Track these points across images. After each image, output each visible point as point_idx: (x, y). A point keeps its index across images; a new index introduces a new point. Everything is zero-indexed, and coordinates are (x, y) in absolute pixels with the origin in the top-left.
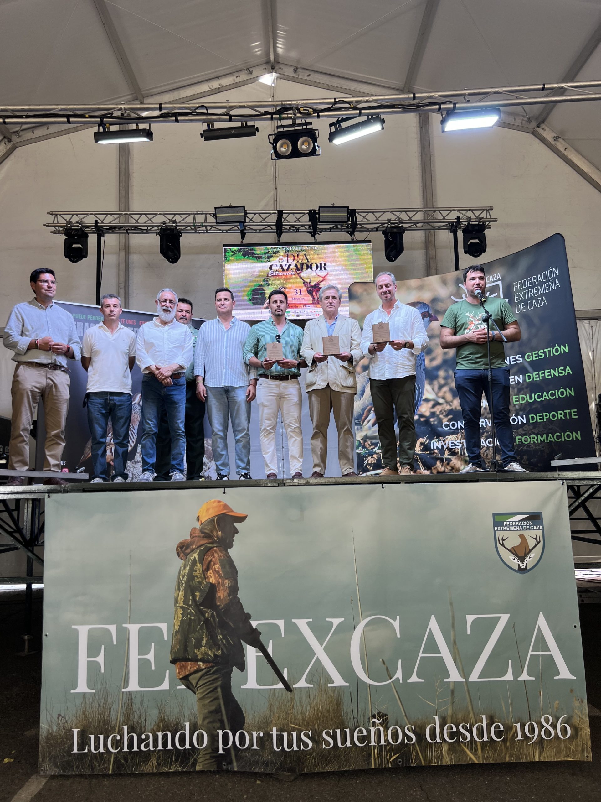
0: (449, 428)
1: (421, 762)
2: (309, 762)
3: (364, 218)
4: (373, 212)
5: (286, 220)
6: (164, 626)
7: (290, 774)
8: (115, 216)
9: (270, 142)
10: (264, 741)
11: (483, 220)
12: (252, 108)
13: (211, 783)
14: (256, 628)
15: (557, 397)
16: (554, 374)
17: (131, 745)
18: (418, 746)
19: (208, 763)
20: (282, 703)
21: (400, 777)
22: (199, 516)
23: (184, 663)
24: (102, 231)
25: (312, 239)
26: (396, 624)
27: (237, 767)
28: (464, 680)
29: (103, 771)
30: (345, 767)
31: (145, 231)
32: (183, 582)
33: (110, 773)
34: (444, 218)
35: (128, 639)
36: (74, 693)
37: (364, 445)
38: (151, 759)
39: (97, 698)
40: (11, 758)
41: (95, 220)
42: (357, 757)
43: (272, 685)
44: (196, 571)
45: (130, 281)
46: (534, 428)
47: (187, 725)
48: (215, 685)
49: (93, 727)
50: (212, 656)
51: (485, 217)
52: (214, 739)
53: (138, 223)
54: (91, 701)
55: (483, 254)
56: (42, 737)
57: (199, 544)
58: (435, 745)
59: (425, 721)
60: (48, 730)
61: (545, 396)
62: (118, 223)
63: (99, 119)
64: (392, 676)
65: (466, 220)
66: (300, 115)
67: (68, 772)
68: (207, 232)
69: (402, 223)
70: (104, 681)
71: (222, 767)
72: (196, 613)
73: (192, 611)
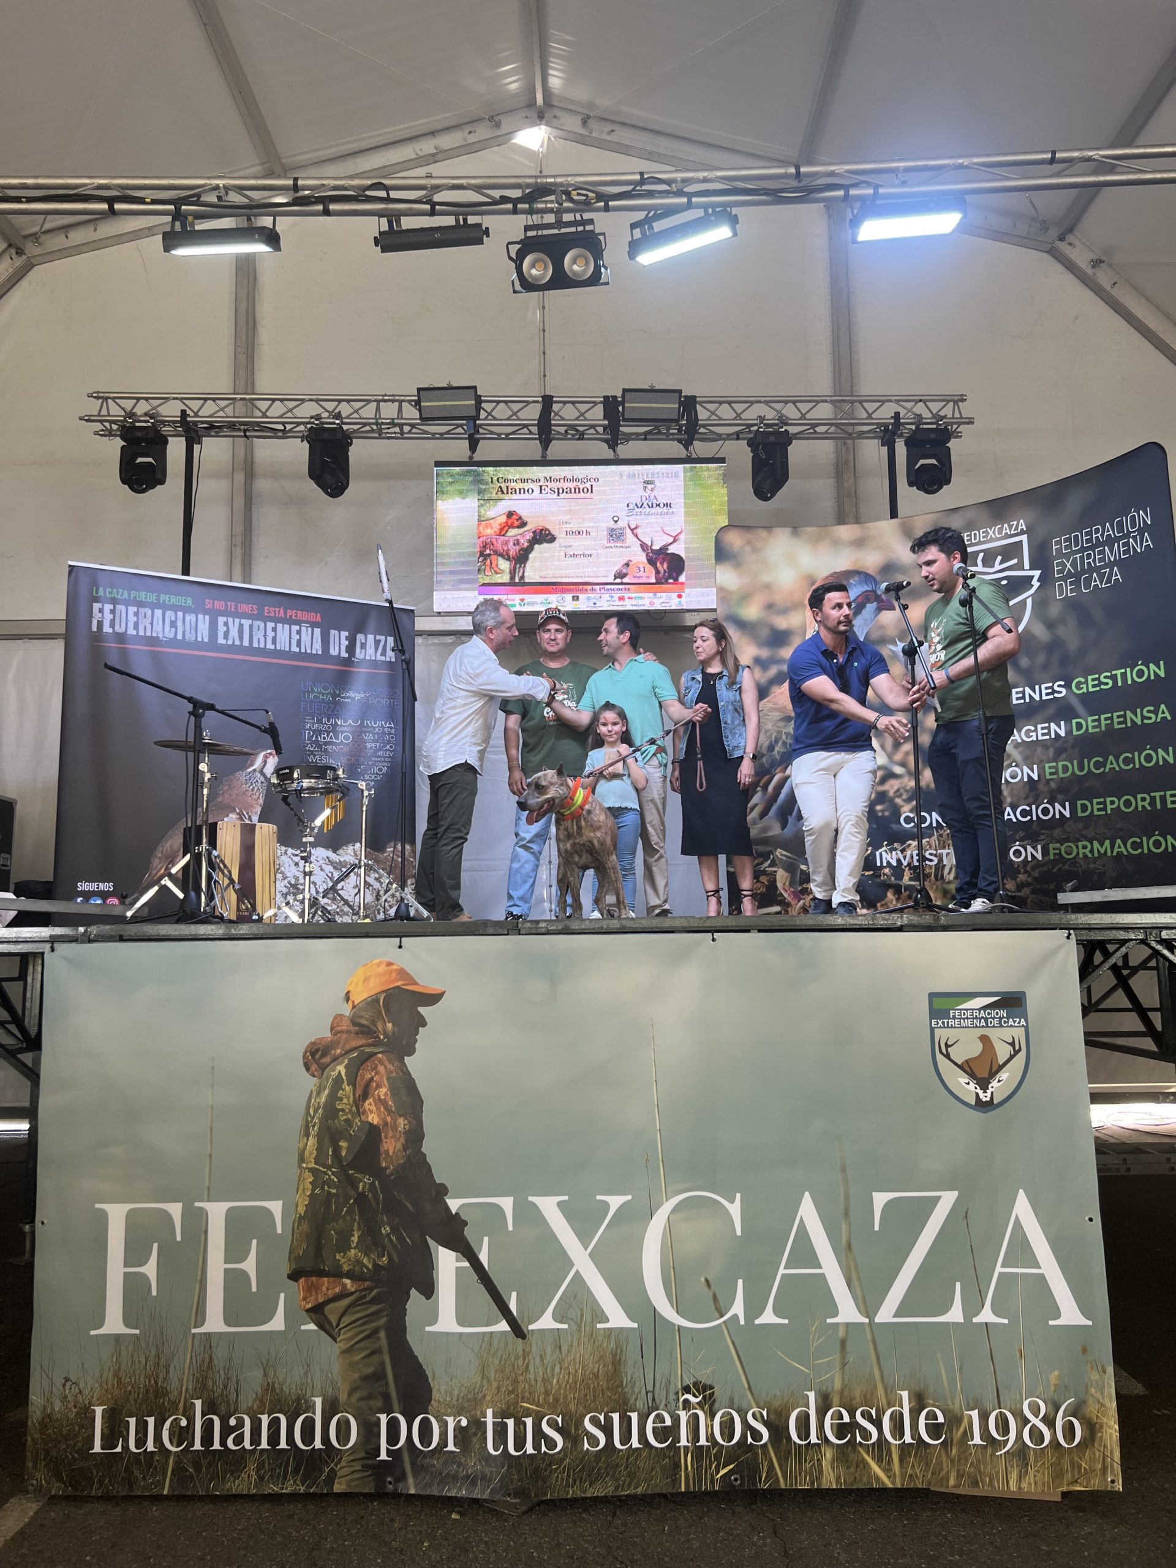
0: (913, 824)
1: (779, 1482)
2: (557, 1477)
3: (713, 413)
4: (729, 403)
5: (560, 416)
6: (275, 1207)
7: (517, 1501)
8: (223, 403)
9: (510, 258)
10: (469, 1436)
11: (944, 420)
12: (478, 188)
13: (362, 1517)
14: (457, 1214)
15: (1137, 766)
16: (1132, 720)
17: (207, 1439)
18: (773, 1449)
19: (358, 1479)
20: (506, 1360)
21: (737, 1510)
22: (348, 992)
23: (314, 1279)
24: (196, 432)
25: (609, 454)
26: (735, 1209)
27: (416, 1486)
28: (867, 1320)
29: (152, 1489)
30: (628, 1489)
31: (280, 434)
32: (316, 1120)
33: (165, 1492)
34: (870, 416)
35: (206, 1232)
36: (96, 1335)
38: (245, 1467)
39: (143, 1345)
41: (182, 411)
42: (652, 1469)
43: (487, 1325)
44: (341, 1099)
46: (1086, 827)
47: (318, 1401)
48: (374, 1325)
49: (133, 1402)
50: (370, 1267)
51: (950, 415)
52: (369, 1430)
53: (267, 417)
54: (130, 1349)
55: (945, 487)
56: (33, 1422)
57: (348, 1047)
58: (807, 1450)
59: (788, 1402)
60: (45, 1408)
61: (1111, 763)
62: (227, 417)
63: (172, 207)
64: (723, 1311)
65: (913, 421)
66: (571, 205)
67: (82, 1490)
68: (402, 436)
69: (787, 424)
70: (157, 1313)
71: (385, 1487)
72: (339, 1181)
73: (333, 1177)
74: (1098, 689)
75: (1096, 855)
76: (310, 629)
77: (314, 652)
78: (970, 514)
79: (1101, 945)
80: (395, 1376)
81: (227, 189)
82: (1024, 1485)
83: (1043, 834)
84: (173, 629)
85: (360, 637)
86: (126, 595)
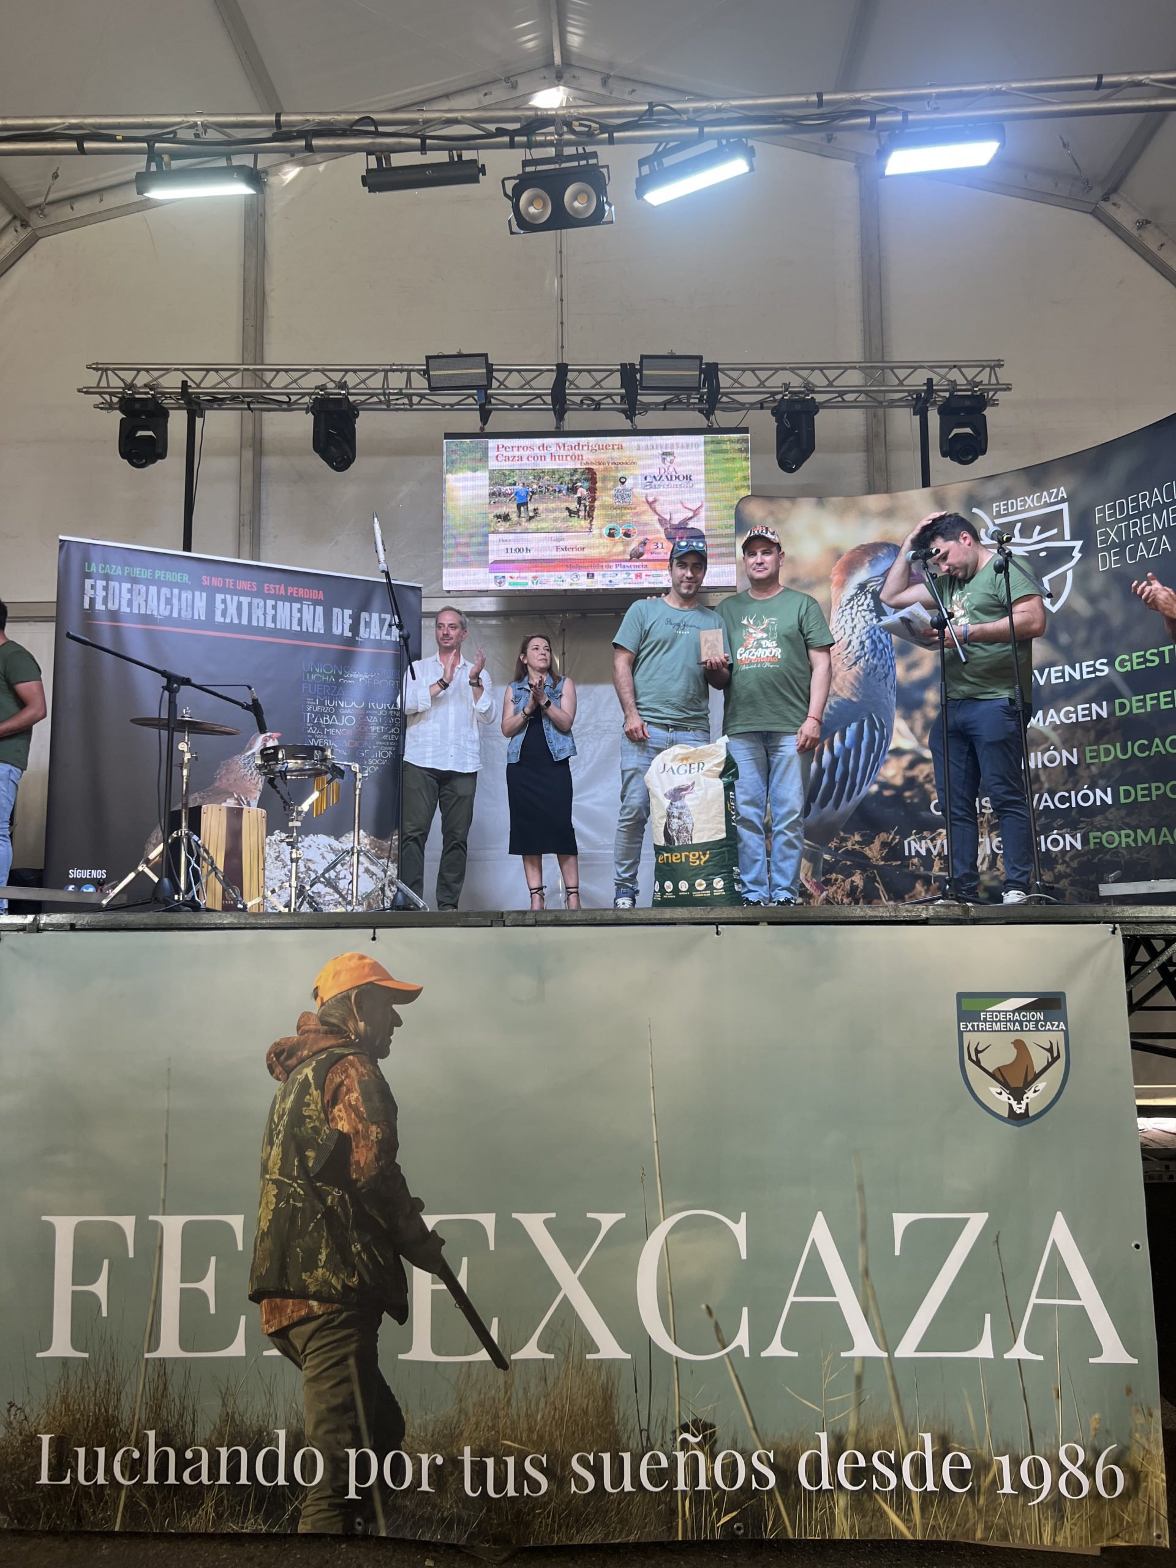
1: (786, 1531)
2: (541, 1522)
3: (736, 381)
4: (753, 370)
5: (575, 385)
6: (237, 1222)
7: (498, 1548)
8: (225, 374)
9: (506, 195)
10: (445, 1475)
11: (980, 387)
12: (472, 122)
14: (433, 1231)
17: (162, 1472)
18: (781, 1497)
19: (328, 1518)
20: (485, 1393)
21: (740, 1561)
22: (317, 988)
23: (278, 1300)
24: (199, 404)
25: (627, 425)
26: (740, 1230)
27: (387, 1528)
28: (886, 1355)
29: (102, 1525)
30: (620, 1536)
31: (285, 406)
32: (280, 1128)
33: (117, 1529)
34: (901, 383)
35: (161, 1248)
36: (43, 1358)
38: (202, 1504)
39: (93, 1370)
41: (183, 382)
42: (646, 1516)
43: (466, 1354)
44: (308, 1105)
45: (263, 511)
46: (1129, 814)
47: (282, 1434)
48: (342, 1351)
49: (82, 1431)
50: (339, 1288)
51: (986, 382)
52: (337, 1466)
53: (272, 388)
54: (79, 1374)
55: (980, 457)
57: (315, 1048)
58: (818, 1497)
59: (797, 1443)
61: (1157, 746)
62: (230, 388)
63: (145, 145)
64: (726, 1343)
65: (947, 387)
66: (573, 137)
67: (29, 1524)
68: (411, 408)
69: (813, 392)
70: (108, 1336)
71: (354, 1528)
72: (306, 1194)
73: (299, 1190)
74: (1143, 666)
75: (1140, 844)
76: (312, 607)
77: (316, 631)
78: (1007, 482)
79: (1146, 941)
80: (365, 1408)
81: (206, 126)
82: (1059, 1539)
83: (1082, 822)
84: (169, 607)
85: (364, 615)
86: (119, 572)
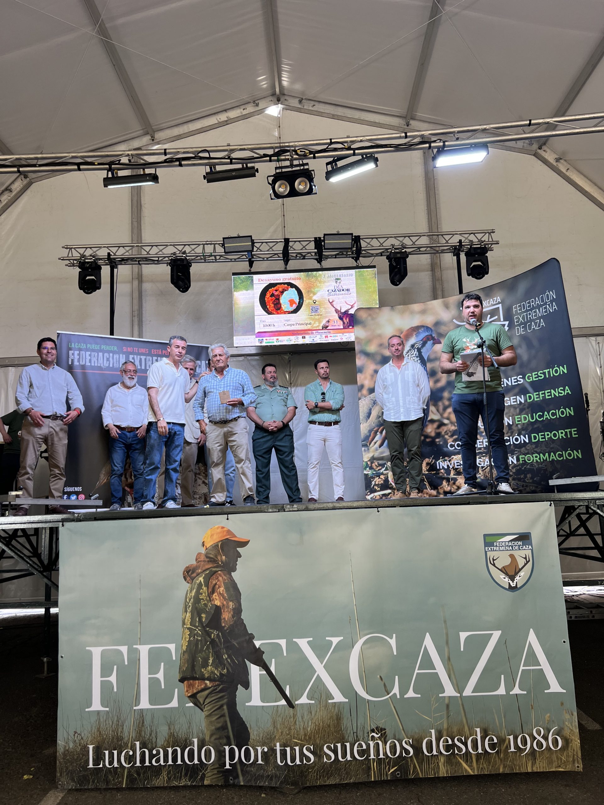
0: (454, 448)
1: (419, 774)
2: (312, 775)
3: (369, 244)
4: (377, 238)
5: (293, 248)
6: (172, 647)
7: (293, 787)
8: (128, 248)
9: (269, 183)
10: (268, 756)
11: (485, 243)
12: (252, 150)
13: (219, 797)
14: (259, 648)
15: (558, 417)
16: (554, 394)
17: (143, 760)
18: (416, 759)
19: (216, 778)
20: (285, 719)
21: (399, 790)
22: (204, 542)
23: (191, 681)
24: (115, 262)
25: (318, 266)
26: (393, 642)
27: (244, 781)
28: (459, 695)
29: (117, 785)
30: (346, 780)
31: (156, 262)
32: (190, 604)
33: (124, 786)
34: (447, 242)
35: (139, 660)
36: (89, 711)
37: (372, 466)
38: (161, 773)
39: (111, 716)
40: (31, 775)
41: (108, 253)
42: (358, 770)
43: (276, 702)
44: (202, 594)
45: (144, 309)
46: (536, 447)
47: (196, 741)
48: (221, 703)
49: (107, 743)
50: (218, 675)
51: (487, 240)
52: (220, 754)
53: (150, 254)
54: (105, 718)
55: (486, 276)
56: (59, 753)
57: (204, 569)
58: (432, 758)
59: (422, 735)
60: (65, 747)
61: (546, 416)
62: (130, 255)
63: (107, 166)
64: (389, 692)
65: (469, 243)
66: (297, 157)
67: (85, 786)
68: (216, 261)
69: (406, 248)
70: (117, 700)
71: (229, 781)
72: (202, 634)
73: (199, 632)
74: (537, 379)
75: (542, 460)
80: (232, 727)
81: (133, 156)
82: (534, 767)
83: (516, 451)
84: (108, 362)
86: (85, 346)
